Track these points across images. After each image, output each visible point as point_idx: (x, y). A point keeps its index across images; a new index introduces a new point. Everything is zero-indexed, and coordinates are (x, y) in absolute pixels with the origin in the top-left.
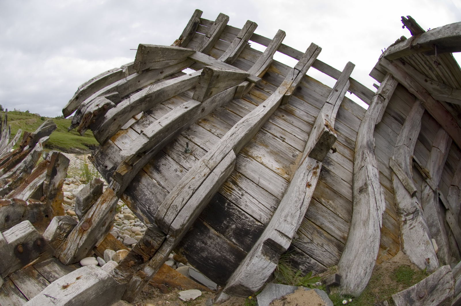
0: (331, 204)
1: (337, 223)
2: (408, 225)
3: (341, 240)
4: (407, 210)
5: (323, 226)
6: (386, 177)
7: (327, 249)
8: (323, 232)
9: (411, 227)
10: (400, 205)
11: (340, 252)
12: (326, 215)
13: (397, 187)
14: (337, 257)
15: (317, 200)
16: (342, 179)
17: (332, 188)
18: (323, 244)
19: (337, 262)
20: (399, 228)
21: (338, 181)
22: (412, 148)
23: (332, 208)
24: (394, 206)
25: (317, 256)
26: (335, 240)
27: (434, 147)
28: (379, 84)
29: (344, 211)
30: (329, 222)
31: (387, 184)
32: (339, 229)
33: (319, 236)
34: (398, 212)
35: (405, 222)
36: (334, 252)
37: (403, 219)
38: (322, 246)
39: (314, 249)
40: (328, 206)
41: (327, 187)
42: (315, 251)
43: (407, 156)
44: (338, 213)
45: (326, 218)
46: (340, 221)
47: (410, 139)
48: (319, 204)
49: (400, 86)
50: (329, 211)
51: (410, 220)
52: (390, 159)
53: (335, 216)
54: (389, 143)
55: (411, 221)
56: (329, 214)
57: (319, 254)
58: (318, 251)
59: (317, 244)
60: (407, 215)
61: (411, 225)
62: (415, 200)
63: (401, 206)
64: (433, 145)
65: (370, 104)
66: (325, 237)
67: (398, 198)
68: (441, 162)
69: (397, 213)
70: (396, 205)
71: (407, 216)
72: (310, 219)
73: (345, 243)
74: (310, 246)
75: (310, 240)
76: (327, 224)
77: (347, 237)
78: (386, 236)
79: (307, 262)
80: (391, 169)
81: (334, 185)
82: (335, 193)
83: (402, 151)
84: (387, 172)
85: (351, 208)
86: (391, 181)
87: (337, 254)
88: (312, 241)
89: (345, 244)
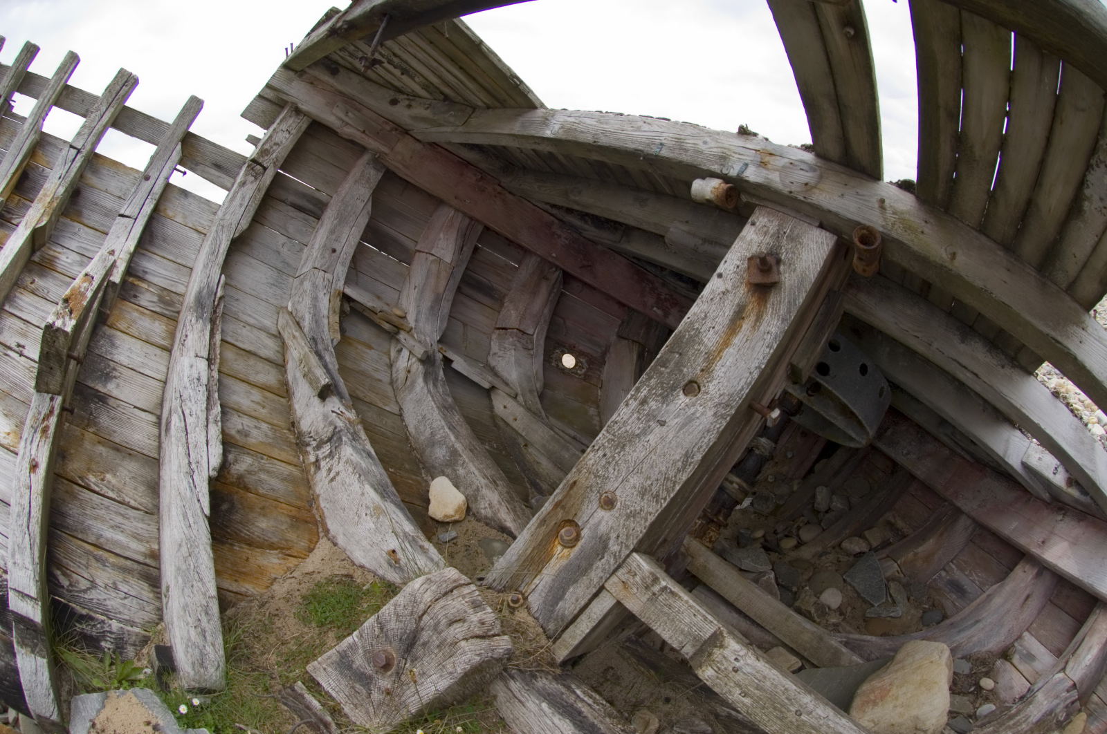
0: (109, 482)
1: (130, 524)
2: (323, 472)
3: (148, 561)
4: (317, 433)
5: (102, 540)
6: (267, 360)
7: (126, 591)
8: (106, 555)
9: (332, 475)
10: (302, 422)
11: (155, 590)
12: (102, 512)
13: (295, 378)
14: (153, 602)
15: (80, 482)
16: (135, 407)
17: (111, 439)
18: (114, 583)
19: (160, 612)
20: (305, 482)
21: (124, 417)
22: (341, 271)
23: (113, 490)
24: (289, 430)
25: (116, 613)
26: (136, 566)
27: (420, 251)
29: (142, 488)
30: (112, 527)
31: (268, 376)
32: (136, 537)
33: (101, 566)
34: (300, 443)
35: (317, 463)
36: (142, 592)
37: (312, 459)
38: (116, 588)
39: (105, 600)
40: (105, 490)
41: (99, 442)
42: (108, 602)
43: (321, 295)
44: (127, 499)
45: (103, 520)
46: (135, 518)
47: (334, 251)
48: (85, 490)
50: (106, 502)
51: (326, 457)
53: (122, 509)
54: (279, 271)
55: (328, 460)
56: (108, 508)
57: (118, 606)
58: (114, 602)
59: (103, 586)
60: (318, 447)
61: (330, 470)
62: (334, 404)
63: (305, 426)
64: (418, 248)
66: (114, 566)
67: (296, 406)
68: (443, 283)
69: (297, 444)
71: (318, 450)
72: (75, 534)
73: (158, 566)
74: (93, 595)
75: (89, 583)
76: (109, 534)
77: (159, 550)
78: (264, 516)
79: (108, 632)
80: (280, 338)
81: (115, 432)
82: (118, 450)
83: (307, 285)
85: (155, 476)
86: (280, 366)
87: (151, 595)
88: (93, 585)
89: (159, 569)
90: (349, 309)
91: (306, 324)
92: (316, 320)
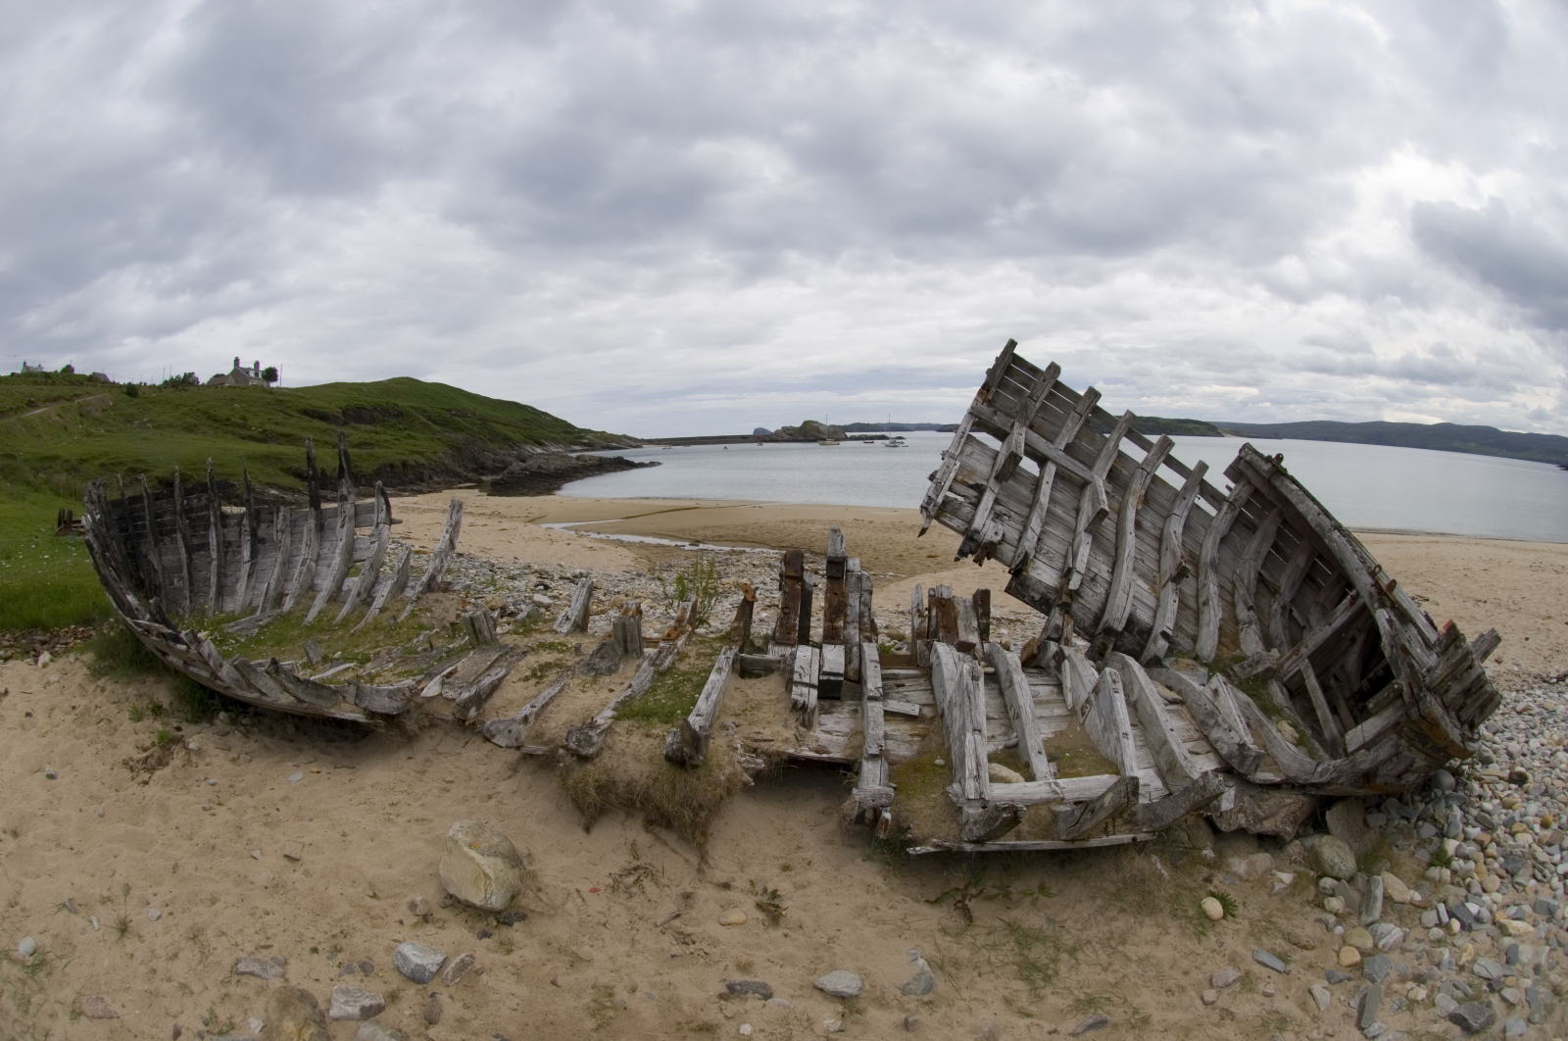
2: (1244, 632)
4: (1244, 621)
6: (1227, 591)
13: (1237, 600)
20: (1235, 633)
22: (1260, 562)
24: (1232, 616)
28: (1232, 485)
31: (1229, 598)
34: (1237, 622)
35: (1242, 629)
37: (1240, 627)
43: (1252, 571)
47: (1259, 553)
49: (1256, 492)
52: (1235, 572)
54: (1236, 555)
55: (1246, 629)
61: (1247, 632)
62: (1252, 612)
63: (1239, 617)
65: (1219, 510)
67: (1236, 610)
69: (1234, 621)
70: (1235, 617)
71: (1243, 626)
78: (1224, 636)
80: (1233, 583)
83: (1247, 565)
84: (1229, 586)
86: (1233, 595)
90: (1261, 579)
91: (1246, 581)
92: (1249, 581)
